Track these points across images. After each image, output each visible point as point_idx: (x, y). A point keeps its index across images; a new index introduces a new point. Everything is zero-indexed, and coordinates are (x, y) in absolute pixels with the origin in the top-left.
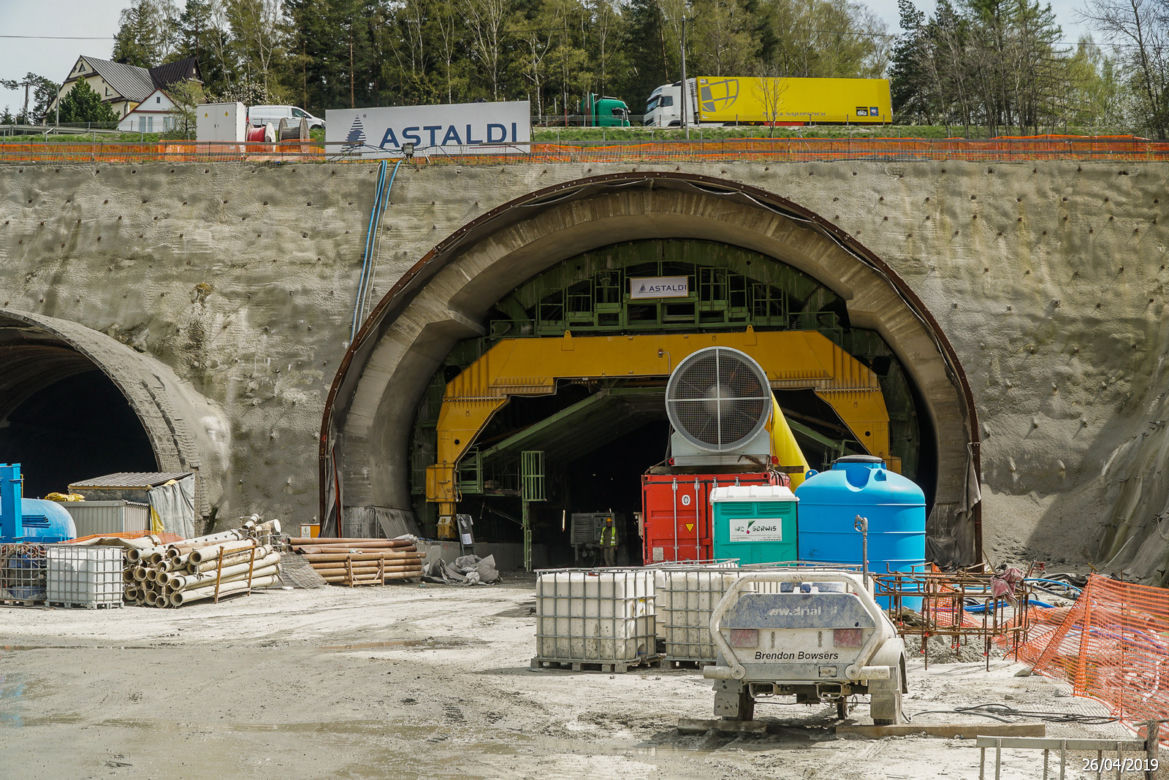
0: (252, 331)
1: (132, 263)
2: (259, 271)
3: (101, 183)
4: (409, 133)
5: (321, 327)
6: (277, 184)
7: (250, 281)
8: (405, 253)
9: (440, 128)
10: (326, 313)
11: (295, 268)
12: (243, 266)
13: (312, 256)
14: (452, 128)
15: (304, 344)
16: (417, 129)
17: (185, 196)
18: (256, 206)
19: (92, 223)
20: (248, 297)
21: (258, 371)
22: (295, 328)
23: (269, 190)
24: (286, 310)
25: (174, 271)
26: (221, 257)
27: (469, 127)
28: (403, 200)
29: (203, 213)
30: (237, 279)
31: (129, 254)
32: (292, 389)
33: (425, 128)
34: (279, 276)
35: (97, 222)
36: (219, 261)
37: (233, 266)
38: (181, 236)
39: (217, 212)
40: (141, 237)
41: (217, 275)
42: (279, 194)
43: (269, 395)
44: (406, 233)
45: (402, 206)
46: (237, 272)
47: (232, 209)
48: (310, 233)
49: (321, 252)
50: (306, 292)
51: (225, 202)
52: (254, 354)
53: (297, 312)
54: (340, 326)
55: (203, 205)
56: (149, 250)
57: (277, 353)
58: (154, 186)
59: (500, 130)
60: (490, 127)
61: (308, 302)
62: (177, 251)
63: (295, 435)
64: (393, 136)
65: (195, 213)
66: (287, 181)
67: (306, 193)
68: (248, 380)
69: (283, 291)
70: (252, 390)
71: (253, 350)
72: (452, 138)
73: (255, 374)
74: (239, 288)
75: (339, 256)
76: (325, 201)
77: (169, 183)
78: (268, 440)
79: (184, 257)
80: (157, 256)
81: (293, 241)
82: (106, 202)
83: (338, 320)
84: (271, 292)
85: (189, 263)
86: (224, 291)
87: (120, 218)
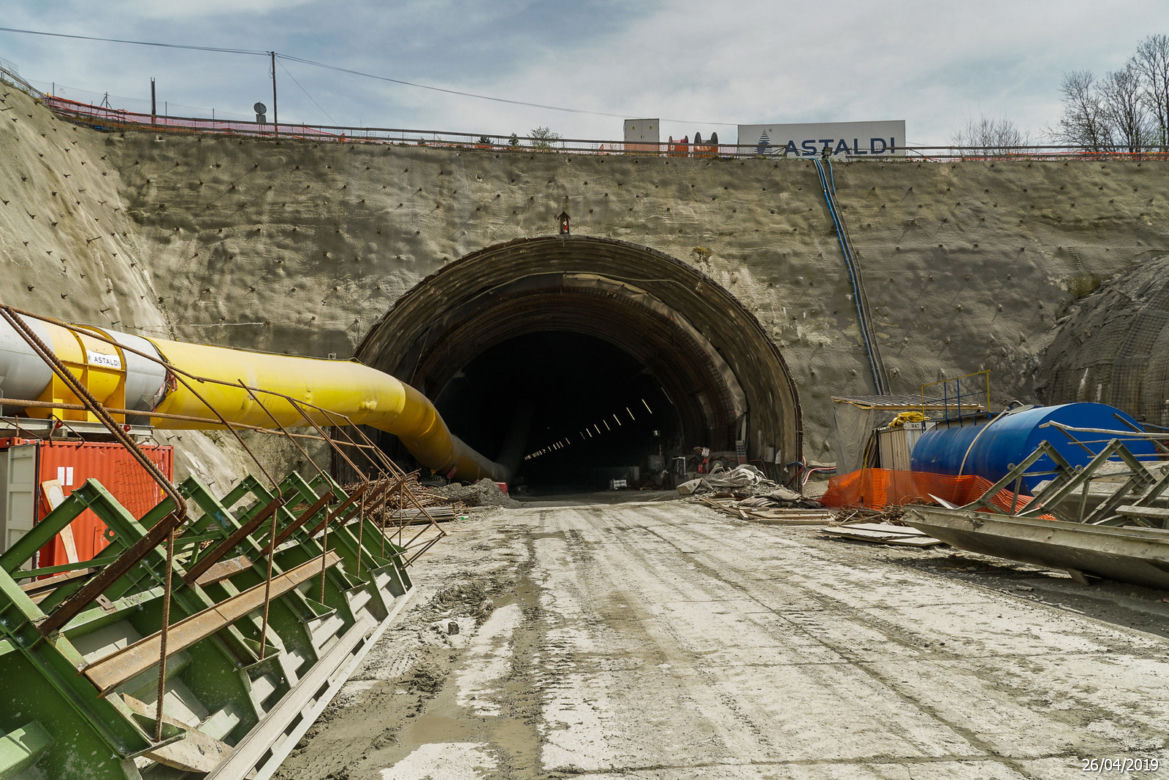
0: (758, 286)
1: (628, 231)
2: (747, 238)
3: (576, 169)
4: (807, 145)
5: (820, 283)
6: (731, 174)
7: (743, 246)
8: (869, 225)
9: (832, 141)
10: (822, 271)
11: (778, 237)
12: (731, 234)
13: (787, 227)
14: (842, 142)
15: (810, 296)
16: (814, 141)
17: (656, 181)
18: (719, 190)
19: (580, 199)
20: (744, 259)
21: (778, 318)
22: (797, 283)
23: (727, 178)
24: (784, 268)
25: (671, 237)
26: (708, 226)
27: (856, 141)
28: (846, 186)
29: (677, 194)
30: (730, 244)
31: (624, 223)
32: (814, 333)
33: (820, 141)
34: (768, 242)
35: (585, 198)
36: (707, 230)
37: (721, 234)
38: (668, 209)
39: (689, 193)
40: (631, 210)
41: (709, 241)
42: (736, 182)
43: (794, 338)
44: (861, 210)
45: (847, 191)
46: (727, 239)
47: (700, 191)
48: (776, 210)
49: (794, 225)
50: (796, 254)
51: (693, 186)
52: (769, 304)
53: (794, 270)
54: (840, 281)
55: (674, 188)
56: (642, 220)
57: (790, 304)
58: (624, 173)
59: (881, 143)
60: (873, 141)
61: (803, 263)
62: (668, 222)
63: (834, 372)
64: (794, 146)
65: (670, 193)
66: (739, 172)
67: (759, 181)
68: (772, 326)
69: (776, 253)
70: (777, 334)
71: (768, 301)
72: (842, 150)
73: (776, 321)
74: (734, 251)
75: (811, 227)
76: (778, 187)
77: (637, 171)
78: (810, 376)
79: (677, 226)
80: (650, 225)
81: (765, 216)
82: (586, 183)
83: (836, 277)
84: (765, 253)
85: (680, 231)
86: (722, 253)
87: (606, 195)
